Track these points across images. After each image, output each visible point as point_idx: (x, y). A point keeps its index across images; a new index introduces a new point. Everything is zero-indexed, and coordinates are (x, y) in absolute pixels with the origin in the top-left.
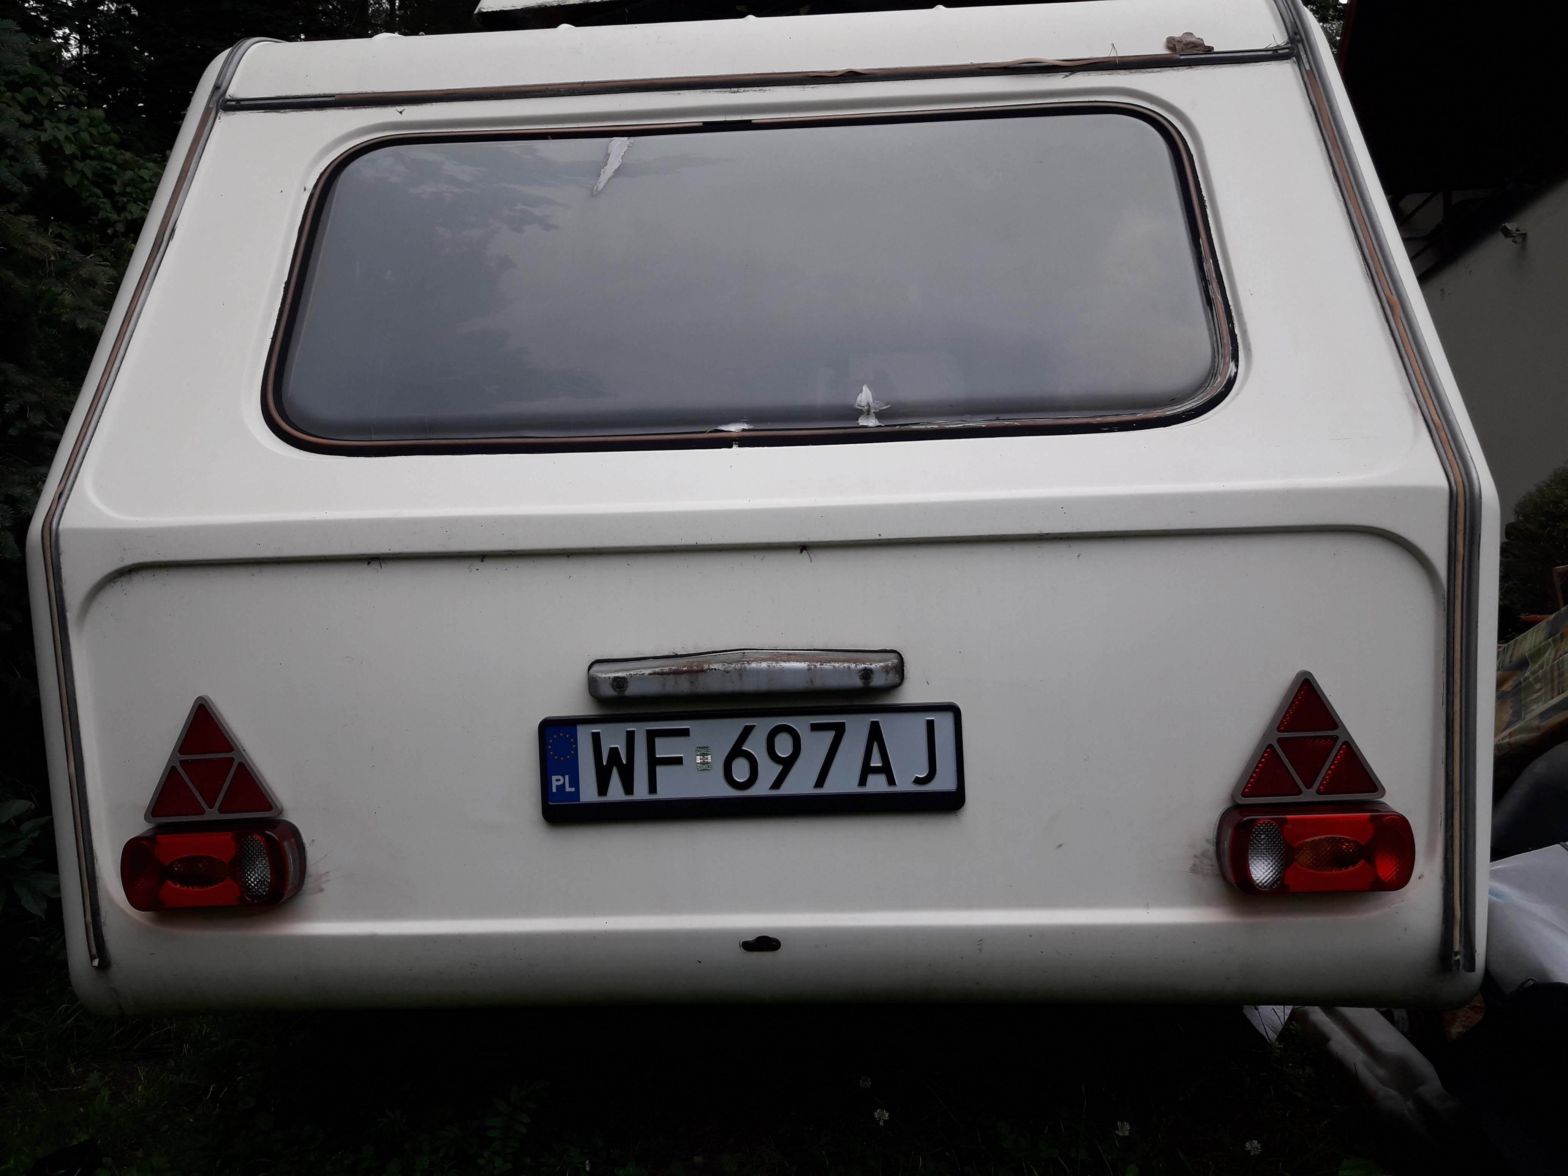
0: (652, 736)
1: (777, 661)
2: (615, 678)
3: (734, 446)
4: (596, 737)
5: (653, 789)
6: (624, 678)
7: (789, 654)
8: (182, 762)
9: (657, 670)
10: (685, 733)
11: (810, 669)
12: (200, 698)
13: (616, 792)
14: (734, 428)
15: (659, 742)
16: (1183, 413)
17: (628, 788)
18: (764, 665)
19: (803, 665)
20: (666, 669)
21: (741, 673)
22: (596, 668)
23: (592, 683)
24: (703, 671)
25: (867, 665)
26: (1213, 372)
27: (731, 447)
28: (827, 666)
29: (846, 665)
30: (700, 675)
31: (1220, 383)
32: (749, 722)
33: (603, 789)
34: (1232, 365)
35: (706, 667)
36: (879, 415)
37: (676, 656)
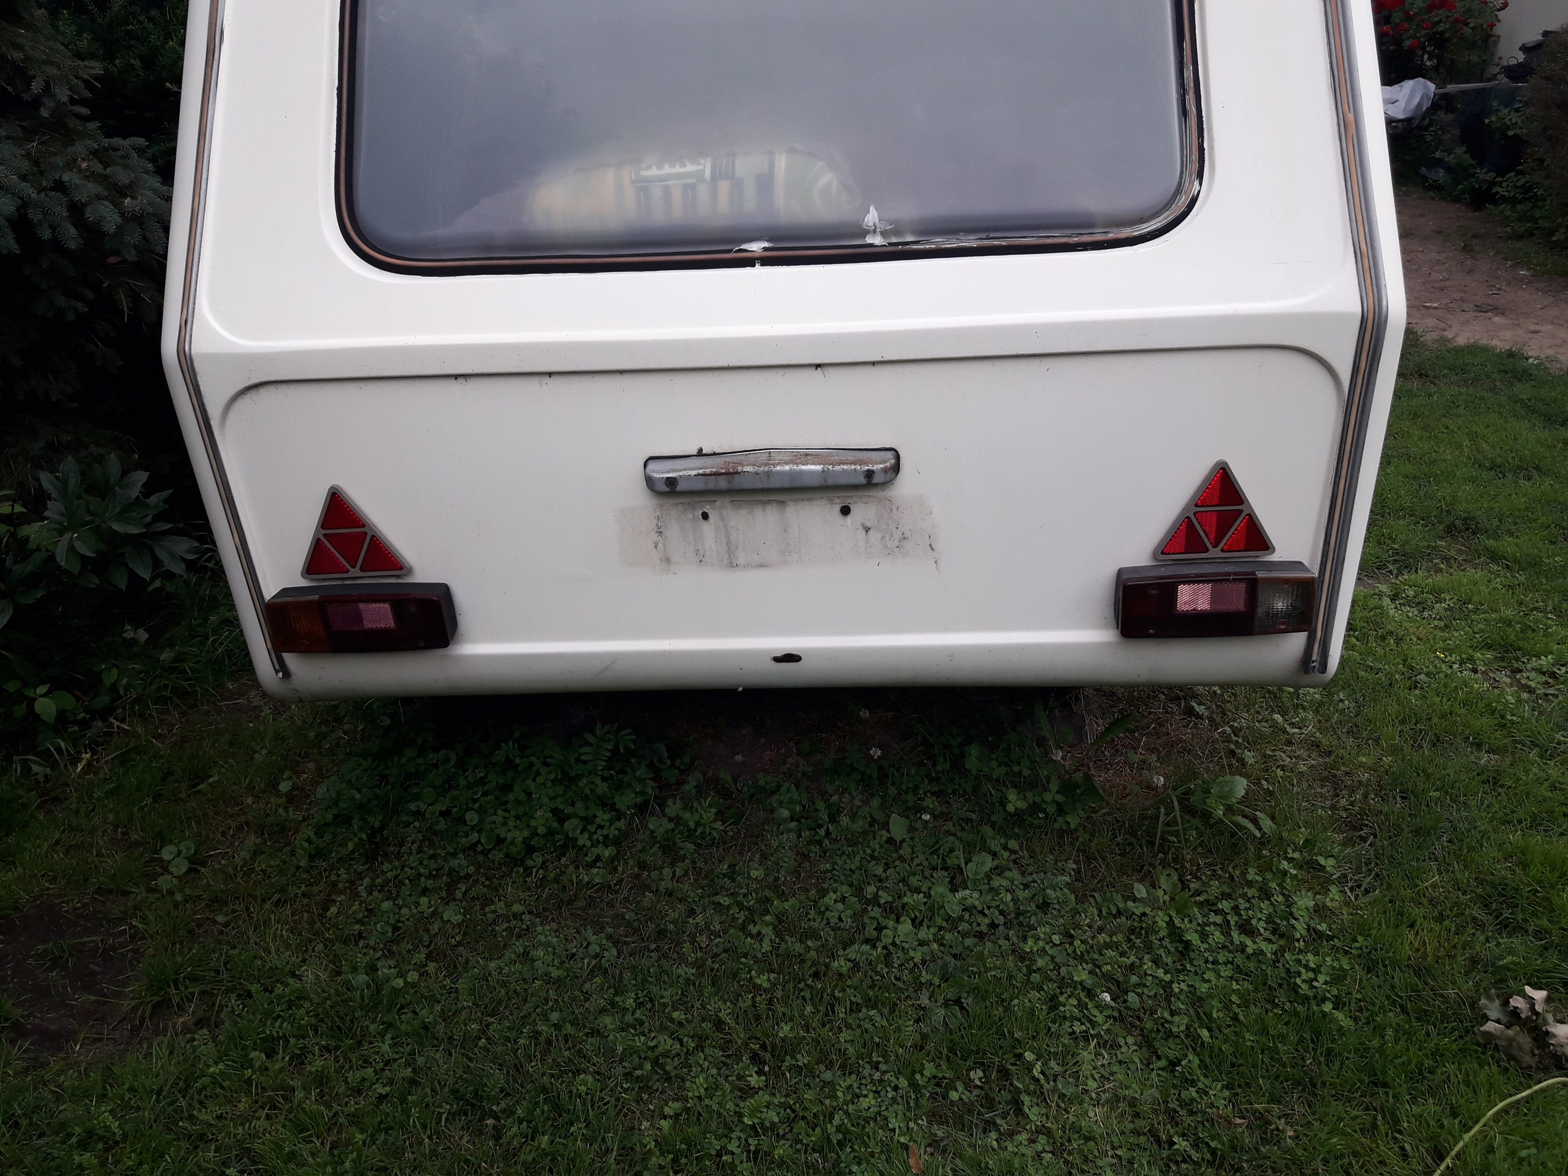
1: (797, 464)
2: (668, 478)
3: (757, 266)
6: (674, 478)
7: (807, 455)
8: (325, 535)
9: (701, 471)
11: (823, 471)
12: (332, 488)
14: (756, 247)
16: (1149, 233)
18: (787, 468)
19: (819, 468)
20: (708, 471)
21: (768, 474)
22: (651, 466)
23: (649, 481)
24: (737, 473)
25: (870, 467)
26: (1178, 191)
27: (754, 266)
28: (837, 468)
29: (853, 467)
30: (736, 477)
31: (1183, 201)
34: (1197, 183)
35: (740, 469)
36: (884, 234)
37: (714, 454)
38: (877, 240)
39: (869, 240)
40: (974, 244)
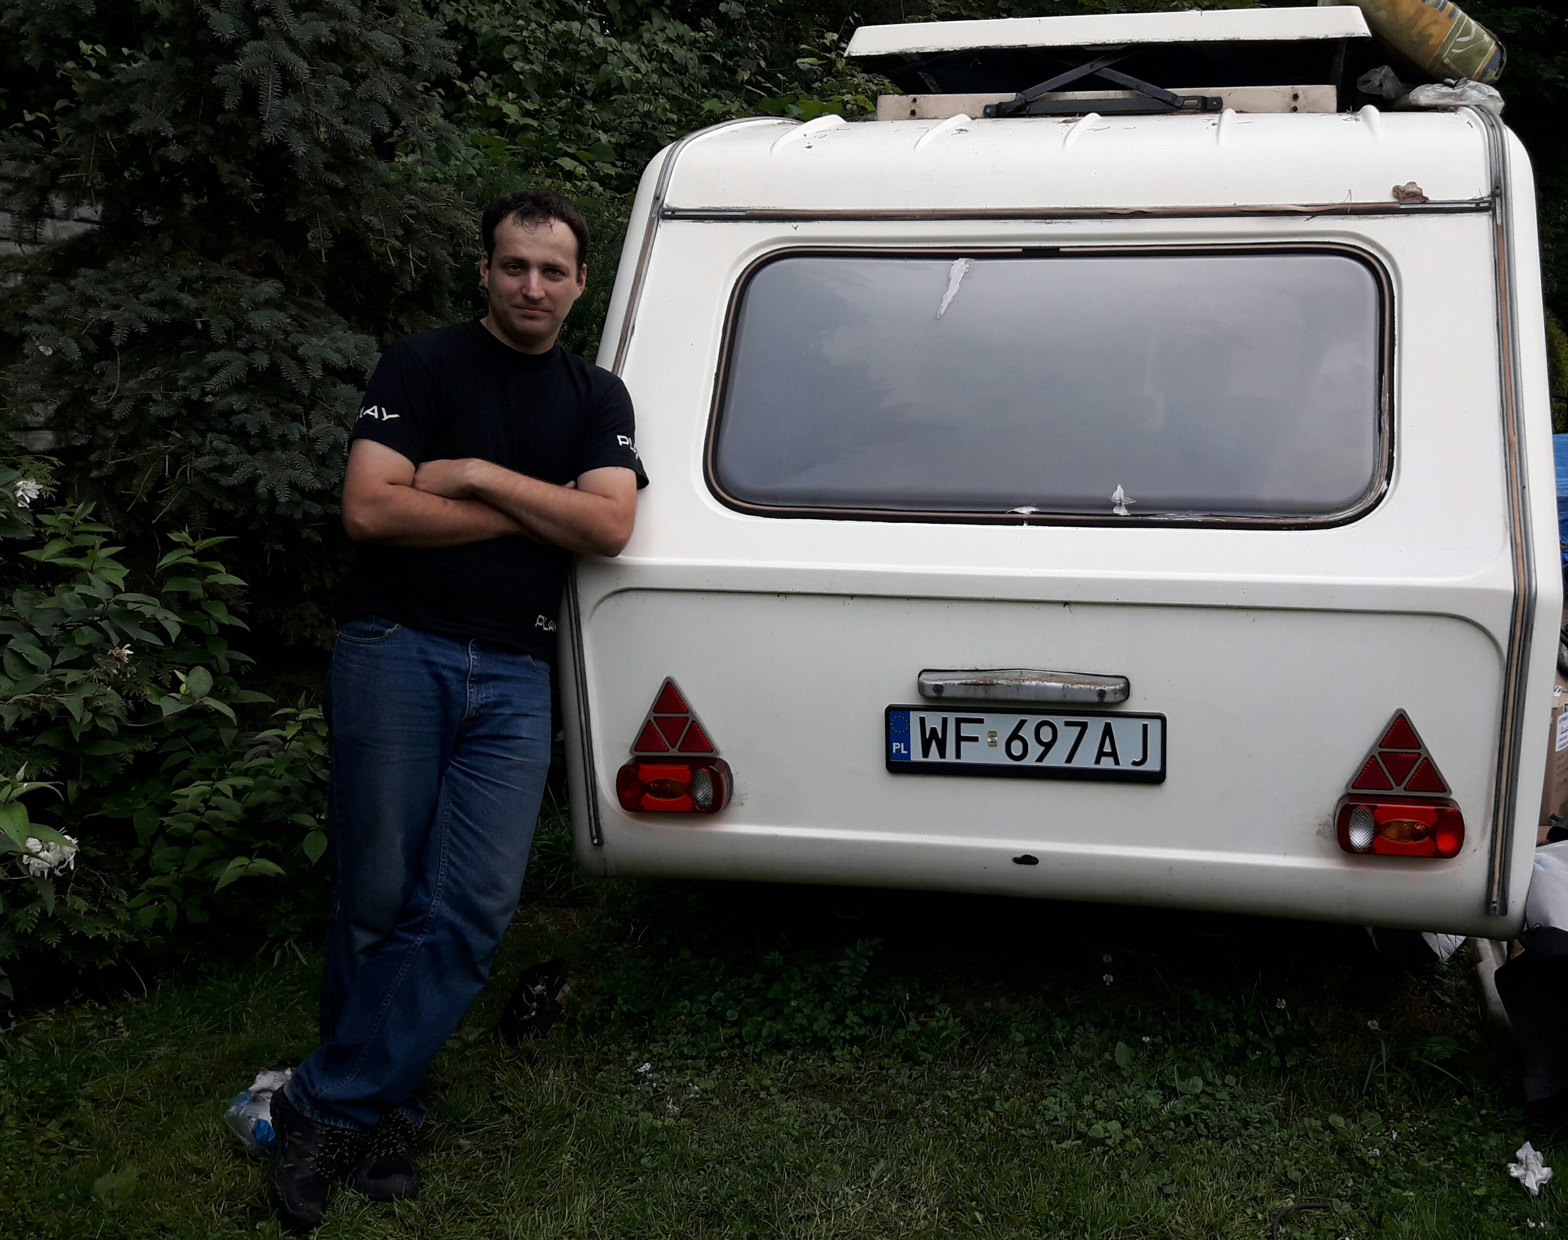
0: (959, 721)
1: (1042, 681)
2: (936, 685)
3: (1025, 525)
4: (922, 720)
5: (958, 756)
6: (941, 686)
7: (1052, 675)
8: (655, 718)
9: (963, 682)
10: (981, 721)
11: (1064, 688)
12: (667, 678)
13: (934, 756)
14: (1025, 511)
15: (963, 725)
16: (1342, 520)
17: (942, 754)
18: (1034, 683)
19: (1060, 685)
20: (969, 681)
21: (1018, 687)
22: (923, 676)
23: (921, 687)
24: (993, 685)
25: (1102, 688)
26: (1370, 488)
27: (1022, 525)
28: (1075, 686)
29: (1088, 686)
30: (991, 687)
31: (1372, 497)
32: (1024, 717)
33: (926, 754)
34: (1385, 483)
35: (995, 681)
36: (1129, 507)
37: (977, 670)
38: (1122, 512)
39: (1116, 511)
40: (1199, 519)
